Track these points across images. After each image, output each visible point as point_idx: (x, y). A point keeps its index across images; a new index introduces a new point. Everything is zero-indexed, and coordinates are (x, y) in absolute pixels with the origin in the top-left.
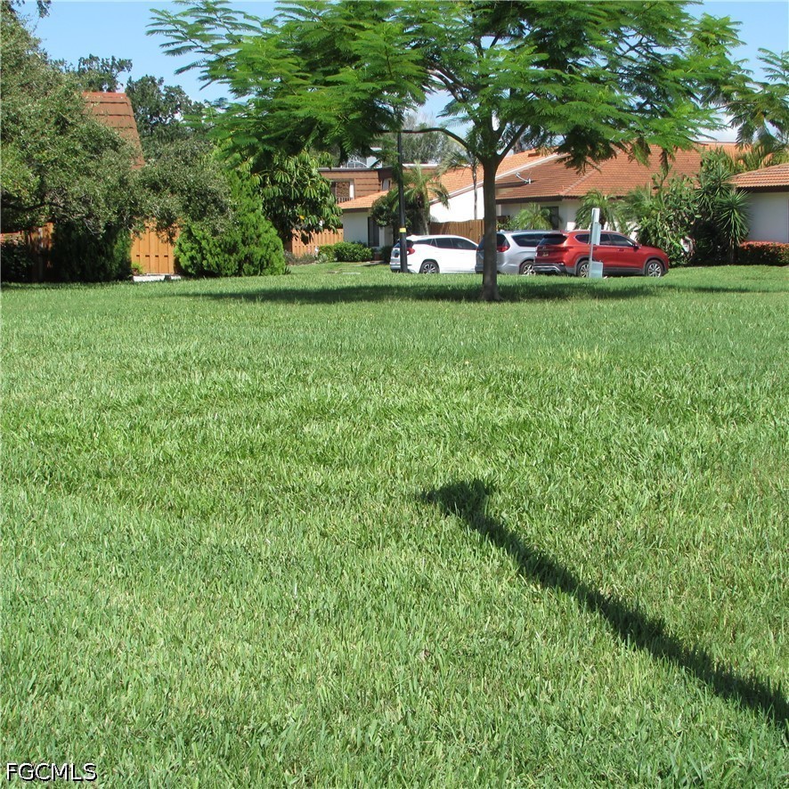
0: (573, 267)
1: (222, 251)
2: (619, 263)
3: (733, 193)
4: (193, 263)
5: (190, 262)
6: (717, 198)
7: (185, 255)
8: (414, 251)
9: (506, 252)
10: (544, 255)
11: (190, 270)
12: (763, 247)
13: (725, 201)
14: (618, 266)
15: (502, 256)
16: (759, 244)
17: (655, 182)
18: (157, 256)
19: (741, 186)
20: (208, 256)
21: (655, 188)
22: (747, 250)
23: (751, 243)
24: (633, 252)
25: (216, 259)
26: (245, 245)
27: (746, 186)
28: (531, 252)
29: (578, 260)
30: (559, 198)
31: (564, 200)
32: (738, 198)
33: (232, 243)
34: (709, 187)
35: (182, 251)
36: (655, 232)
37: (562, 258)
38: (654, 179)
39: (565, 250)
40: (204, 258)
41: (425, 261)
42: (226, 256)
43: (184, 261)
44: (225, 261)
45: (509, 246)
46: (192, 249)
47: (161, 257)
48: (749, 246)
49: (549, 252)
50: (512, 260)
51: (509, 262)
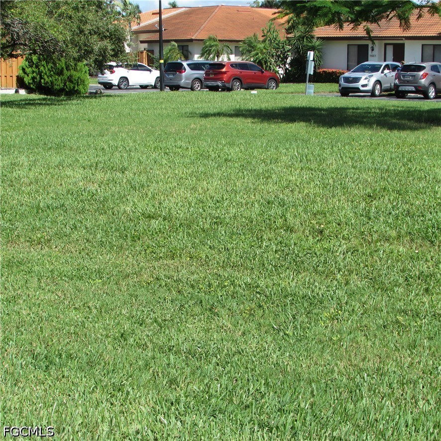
0: (229, 83)
1: (54, 73)
2: (254, 81)
3: (315, 40)
4: (34, 81)
5: (32, 81)
6: (305, 43)
7: (28, 76)
8: (114, 72)
9: (183, 74)
10: (211, 76)
11: (32, 86)
12: (333, 72)
13: (310, 44)
14: (253, 83)
15: (181, 76)
16: (330, 70)
17: (263, 33)
18: (6, 76)
19: (318, 36)
20: (45, 77)
21: (263, 36)
22: (322, 74)
23: (325, 70)
24: (261, 74)
25: (51, 79)
26: (67, 70)
27: (322, 36)
28: (201, 73)
29: (232, 79)
30: (191, 40)
31: (194, 41)
32: (318, 43)
33: (60, 68)
34: (300, 36)
35: (25, 73)
36: (266, 62)
37: (223, 78)
38: (263, 31)
39: (225, 73)
40: (41, 78)
41: (121, 78)
42: (57, 77)
43: (27, 80)
44: (56, 80)
45: (185, 70)
46: (33, 72)
47: (8, 77)
48: (324, 71)
49: (215, 74)
50: (187, 79)
51: (186, 80)
